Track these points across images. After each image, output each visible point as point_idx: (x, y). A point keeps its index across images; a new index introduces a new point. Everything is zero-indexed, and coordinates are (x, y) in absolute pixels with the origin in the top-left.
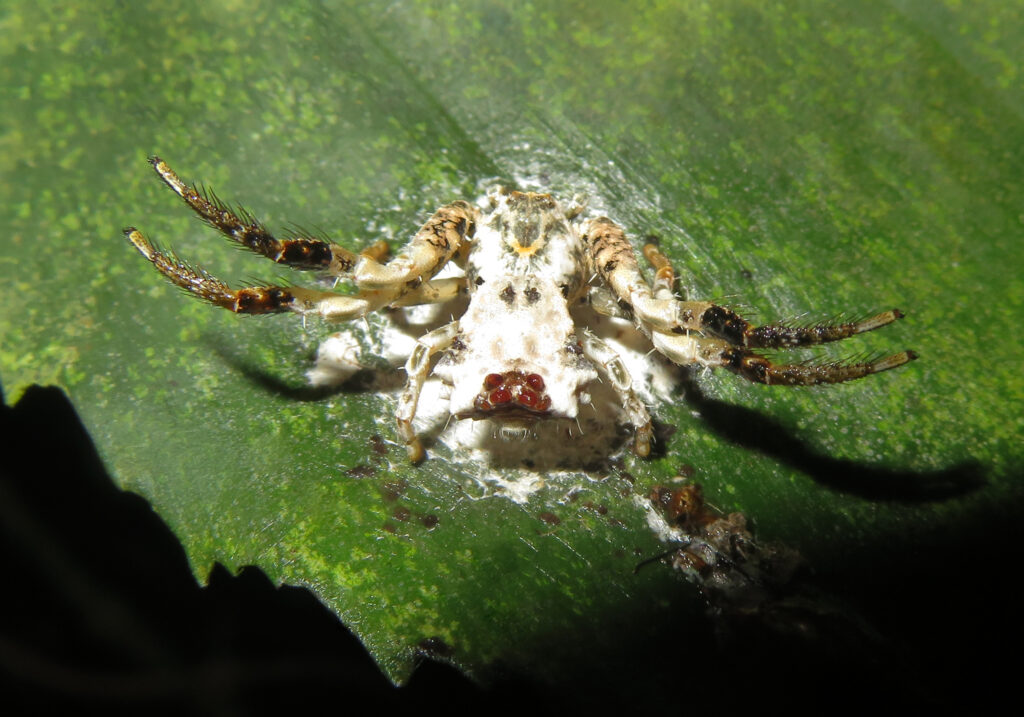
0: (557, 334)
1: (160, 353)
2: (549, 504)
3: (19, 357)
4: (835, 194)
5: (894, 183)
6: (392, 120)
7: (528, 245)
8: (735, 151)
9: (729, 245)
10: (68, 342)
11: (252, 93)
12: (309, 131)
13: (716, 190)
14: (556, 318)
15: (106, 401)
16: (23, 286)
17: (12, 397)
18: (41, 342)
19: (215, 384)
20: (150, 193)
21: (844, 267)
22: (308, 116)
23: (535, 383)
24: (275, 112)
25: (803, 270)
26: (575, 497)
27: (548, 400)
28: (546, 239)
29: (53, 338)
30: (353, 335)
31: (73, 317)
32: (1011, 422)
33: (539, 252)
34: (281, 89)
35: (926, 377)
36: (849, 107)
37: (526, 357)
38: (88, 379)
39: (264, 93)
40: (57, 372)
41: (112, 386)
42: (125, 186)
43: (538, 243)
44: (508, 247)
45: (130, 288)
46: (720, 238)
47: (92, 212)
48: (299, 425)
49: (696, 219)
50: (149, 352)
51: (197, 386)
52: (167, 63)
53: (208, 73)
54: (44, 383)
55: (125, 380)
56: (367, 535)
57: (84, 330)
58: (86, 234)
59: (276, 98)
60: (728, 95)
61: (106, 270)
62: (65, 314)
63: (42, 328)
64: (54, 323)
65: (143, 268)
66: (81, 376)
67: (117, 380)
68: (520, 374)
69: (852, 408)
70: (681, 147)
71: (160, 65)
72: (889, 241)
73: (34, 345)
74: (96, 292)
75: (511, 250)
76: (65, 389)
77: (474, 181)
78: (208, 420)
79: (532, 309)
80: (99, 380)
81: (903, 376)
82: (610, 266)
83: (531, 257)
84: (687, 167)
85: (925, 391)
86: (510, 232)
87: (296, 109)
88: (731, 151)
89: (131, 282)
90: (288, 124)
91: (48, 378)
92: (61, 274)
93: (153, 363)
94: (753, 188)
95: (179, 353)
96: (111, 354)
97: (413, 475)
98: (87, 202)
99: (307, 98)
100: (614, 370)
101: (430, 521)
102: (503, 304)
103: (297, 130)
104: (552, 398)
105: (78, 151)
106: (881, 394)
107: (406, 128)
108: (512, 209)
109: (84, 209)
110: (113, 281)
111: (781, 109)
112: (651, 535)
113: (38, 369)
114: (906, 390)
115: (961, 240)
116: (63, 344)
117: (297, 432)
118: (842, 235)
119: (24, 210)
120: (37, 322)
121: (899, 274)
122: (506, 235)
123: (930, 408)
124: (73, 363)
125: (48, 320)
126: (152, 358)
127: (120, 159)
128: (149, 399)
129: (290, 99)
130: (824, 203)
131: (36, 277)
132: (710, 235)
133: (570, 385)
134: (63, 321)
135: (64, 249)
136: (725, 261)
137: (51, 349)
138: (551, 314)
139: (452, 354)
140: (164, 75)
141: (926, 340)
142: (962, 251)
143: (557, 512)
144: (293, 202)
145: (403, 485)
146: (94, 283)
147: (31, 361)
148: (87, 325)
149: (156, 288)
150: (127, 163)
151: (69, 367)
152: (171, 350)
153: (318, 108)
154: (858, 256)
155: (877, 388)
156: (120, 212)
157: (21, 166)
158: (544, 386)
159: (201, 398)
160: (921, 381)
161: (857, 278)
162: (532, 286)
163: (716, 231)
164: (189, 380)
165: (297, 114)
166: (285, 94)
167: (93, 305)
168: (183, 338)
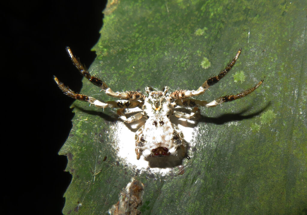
1: (114, 70)
3: (101, 45)
7: (158, 107)
10: (108, 52)
11: (183, 49)
12: (180, 66)
16: (118, 36)
17: (93, 49)
18: (105, 47)
19: (113, 84)
20: (150, 45)
22: (183, 64)
24: (181, 57)
26: (126, 166)
27: (170, 153)
29: (108, 48)
31: (115, 49)
34: (187, 55)
39: (184, 52)
40: (100, 54)
41: (102, 66)
42: (150, 40)
45: (126, 55)
47: (141, 37)
50: (113, 68)
51: (110, 81)
52: (181, 29)
53: (182, 39)
54: (97, 53)
55: (104, 67)
56: (91, 131)
57: (112, 53)
58: (136, 40)
59: (184, 55)
61: (129, 48)
62: (115, 47)
63: (110, 45)
64: (112, 47)
65: (132, 55)
66: (101, 59)
71: (180, 28)
74: (123, 50)
76: (97, 58)
79: (162, 128)
80: (101, 62)
83: (159, 111)
84: (217, 147)
86: (153, 104)
87: (184, 60)
89: (127, 55)
92: (125, 41)
95: (116, 73)
96: (109, 61)
99: (187, 61)
101: (102, 141)
103: (179, 64)
105: (153, 26)
109: (141, 36)
110: (127, 51)
113: (100, 50)
119: (135, 25)
120: (111, 44)
121: (223, 206)
125: (112, 45)
126: (112, 69)
127: (155, 35)
129: (185, 58)
131: (122, 37)
135: (130, 38)
137: (105, 50)
140: (178, 31)
143: (120, 164)
144: (162, 73)
146: (125, 48)
147: (101, 48)
148: (114, 53)
149: (128, 60)
150: (155, 37)
151: (102, 55)
152: (116, 71)
153: (186, 65)
156: (143, 43)
157: (145, 18)
159: (108, 83)
162: (161, 120)
164: (111, 79)
165: (183, 61)
166: (186, 56)
167: (119, 51)
168: (120, 72)
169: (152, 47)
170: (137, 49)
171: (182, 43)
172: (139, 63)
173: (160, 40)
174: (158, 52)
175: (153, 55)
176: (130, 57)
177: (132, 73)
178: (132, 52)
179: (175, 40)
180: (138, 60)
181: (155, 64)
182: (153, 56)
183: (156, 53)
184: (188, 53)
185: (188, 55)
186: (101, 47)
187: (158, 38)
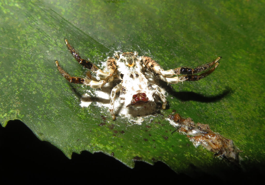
0: (145, 83)
1: (41, 107)
2: (147, 124)
3: (3, 115)
4: (187, 44)
5: (198, 39)
6: (81, 42)
7: (132, 64)
8: (163, 37)
9: (168, 59)
10: (15, 109)
13: (161, 47)
14: (144, 80)
15: (32, 120)
17: (4, 125)
18: (8, 110)
19: (57, 111)
20: (24, 70)
21: (194, 60)
23: (144, 95)
24: (51, 45)
25: (186, 62)
26: (152, 121)
27: (148, 98)
28: (135, 62)
29: (10, 109)
30: (88, 94)
31: (14, 103)
32: (238, 88)
33: (134, 65)
35: (218, 81)
36: (185, 24)
37: (140, 90)
38: (25, 116)
39: (47, 41)
42: (17, 69)
43: (133, 63)
44: (127, 65)
46: (165, 58)
47: (9, 77)
48: (83, 117)
49: (159, 54)
50: (38, 107)
52: (19, 37)
54: (13, 120)
55: (35, 115)
56: (110, 138)
57: (18, 105)
58: (9, 82)
60: (158, 25)
61: (18, 90)
62: (11, 102)
63: (6, 107)
64: (9, 105)
65: (29, 88)
66: (23, 115)
67: (33, 115)
68: (140, 93)
69: (205, 91)
70: (151, 38)
72: (201, 52)
73: (6, 111)
74: (17, 96)
75: (128, 66)
76: (20, 120)
77: (105, 54)
78: (59, 120)
79: (138, 79)
80: (28, 116)
81: (213, 82)
82: (152, 66)
83: (133, 67)
84: (153, 42)
85: (219, 84)
86: (126, 62)
88: (162, 38)
89: (27, 92)
90: (55, 47)
91: (14, 118)
92: (6, 93)
93: (41, 109)
94: (169, 45)
95: (46, 106)
97: (114, 123)
98: (7, 75)
99: (58, 40)
100: (158, 89)
101: (123, 132)
102: (131, 78)
104: (149, 98)
106: (210, 86)
107: (84, 44)
108: (125, 57)
110: (21, 92)
111: (170, 26)
112: (172, 126)
113: (10, 116)
114: (215, 85)
115: (216, 50)
116: (14, 109)
117: (83, 119)
118: (191, 53)
121: (205, 60)
122: (125, 63)
123: (221, 88)
124: (19, 113)
128: (42, 118)
129: (54, 41)
130: (185, 46)
132: (163, 57)
133: (151, 94)
134: (11, 104)
135: (5, 87)
136: (168, 62)
137: (11, 111)
138: (142, 79)
139: (123, 92)
140: (19, 40)
141: (215, 73)
142: (217, 52)
143: (149, 125)
145: (113, 125)
146: (16, 93)
148: (19, 104)
149: (34, 92)
150: (15, 63)
151: (18, 114)
152: (44, 106)
154: (196, 57)
155: (209, 85)
158: (146, 95)
159: (55, 115)
160: (217, 82)
161: (197, 62)
162: (136, 73)
163: (164, 56)
164: (51, 112)
165: (57, 44)
166: (52, 40)
167: (18, 99)
168: (46, 102)
169: (27, 67)
170: (23, 82)
171: (36, 39)
172: (41, 83)
173: (22, 59)
174: (36, 63)
175: (37, 69)
176: (30, 90)
177: (51, 92)
178: (25, 87)
179: (29, 44)
180: (38, 83)
181: (49, 69)
182: (39, 69)
183: (36, 65)
184: (50, 38)
185: (52, 39)
186: (6, 114)
187: (18, 61)
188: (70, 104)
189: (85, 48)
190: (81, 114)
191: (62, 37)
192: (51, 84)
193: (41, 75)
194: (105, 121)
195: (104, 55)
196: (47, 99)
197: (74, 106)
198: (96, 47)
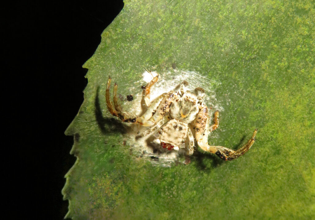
188: (147, 60)
189: (219, 72)
190: (134, 74)
191: (232, 45)
192: (171, 38)
193: (182, 26)
194: (125, 100)
195: (211, 94)
196: (151, 35)
197: (144, 66)
198: (222, 84)
